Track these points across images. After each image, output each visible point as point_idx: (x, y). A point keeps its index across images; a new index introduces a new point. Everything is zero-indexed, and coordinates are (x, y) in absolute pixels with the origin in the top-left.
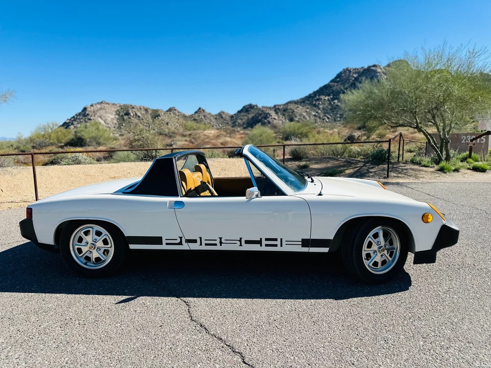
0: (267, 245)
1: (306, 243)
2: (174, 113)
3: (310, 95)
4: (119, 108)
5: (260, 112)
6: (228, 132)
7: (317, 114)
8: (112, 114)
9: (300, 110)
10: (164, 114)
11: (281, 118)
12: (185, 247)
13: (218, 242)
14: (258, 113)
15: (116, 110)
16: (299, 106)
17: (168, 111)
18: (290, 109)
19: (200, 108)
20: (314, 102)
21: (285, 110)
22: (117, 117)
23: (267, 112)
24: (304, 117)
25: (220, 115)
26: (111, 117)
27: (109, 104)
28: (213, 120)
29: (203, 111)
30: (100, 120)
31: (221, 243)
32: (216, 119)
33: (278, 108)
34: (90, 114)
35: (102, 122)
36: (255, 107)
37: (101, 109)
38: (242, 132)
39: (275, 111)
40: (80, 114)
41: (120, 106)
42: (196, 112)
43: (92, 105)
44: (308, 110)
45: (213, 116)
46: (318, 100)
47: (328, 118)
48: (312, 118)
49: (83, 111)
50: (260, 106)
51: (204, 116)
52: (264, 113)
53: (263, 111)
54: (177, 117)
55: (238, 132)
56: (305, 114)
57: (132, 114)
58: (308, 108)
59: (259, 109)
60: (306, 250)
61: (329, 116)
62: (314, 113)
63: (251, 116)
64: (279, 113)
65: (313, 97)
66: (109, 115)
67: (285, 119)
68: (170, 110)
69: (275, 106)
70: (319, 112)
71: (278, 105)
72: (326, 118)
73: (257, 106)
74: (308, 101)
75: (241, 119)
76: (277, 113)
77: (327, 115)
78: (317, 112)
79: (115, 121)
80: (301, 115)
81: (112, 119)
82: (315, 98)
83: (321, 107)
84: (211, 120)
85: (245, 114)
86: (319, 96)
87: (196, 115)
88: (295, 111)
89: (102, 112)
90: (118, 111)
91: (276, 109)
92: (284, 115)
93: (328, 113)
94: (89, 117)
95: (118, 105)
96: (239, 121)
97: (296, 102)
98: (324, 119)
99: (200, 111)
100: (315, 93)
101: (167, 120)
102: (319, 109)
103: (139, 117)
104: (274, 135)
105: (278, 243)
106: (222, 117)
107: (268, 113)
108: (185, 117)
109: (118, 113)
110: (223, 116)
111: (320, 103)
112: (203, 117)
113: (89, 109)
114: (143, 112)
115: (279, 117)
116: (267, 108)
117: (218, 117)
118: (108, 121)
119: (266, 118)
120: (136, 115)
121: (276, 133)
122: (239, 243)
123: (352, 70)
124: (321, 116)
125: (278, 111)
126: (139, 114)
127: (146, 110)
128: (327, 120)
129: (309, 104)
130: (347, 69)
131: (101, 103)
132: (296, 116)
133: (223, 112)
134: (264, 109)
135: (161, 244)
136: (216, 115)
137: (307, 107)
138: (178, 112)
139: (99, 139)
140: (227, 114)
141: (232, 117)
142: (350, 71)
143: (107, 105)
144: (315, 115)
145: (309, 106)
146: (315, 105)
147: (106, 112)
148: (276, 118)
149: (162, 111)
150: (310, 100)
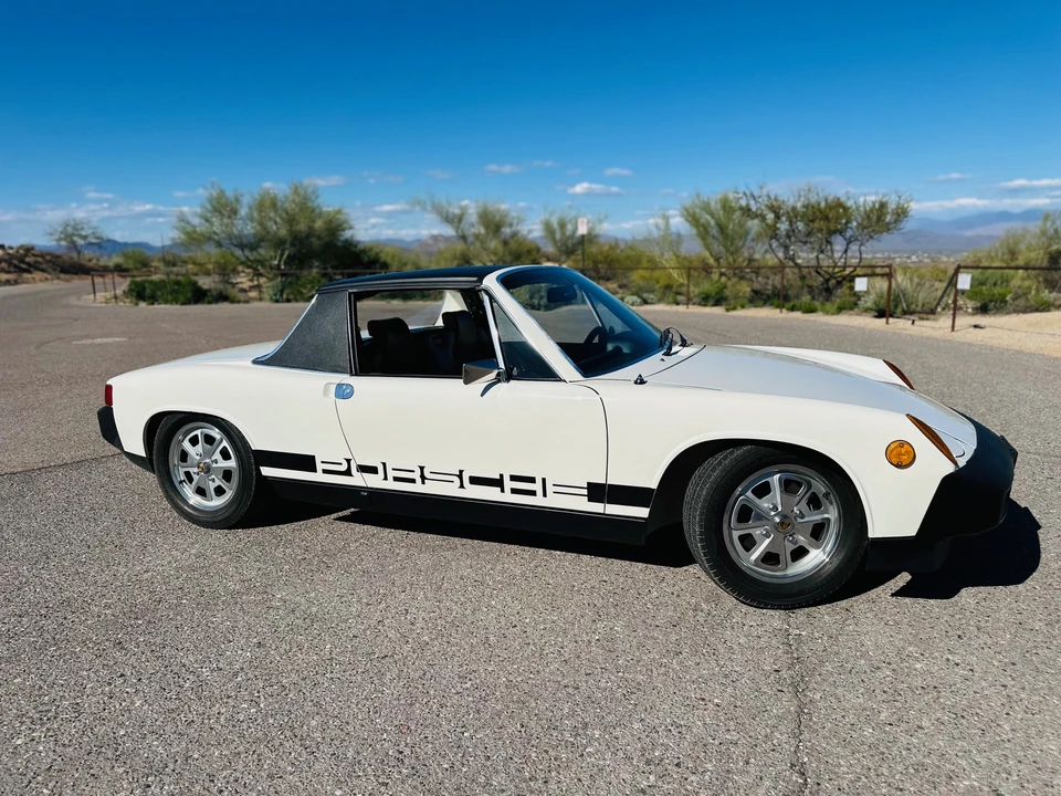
0: (514, 491)
1: (596, 492)
12: (357, 480)
13: (417, 476)
31: (423, 478)
60: (597, 508)
105: (537, 487)
122: (457, 480)
135: (313, 469)
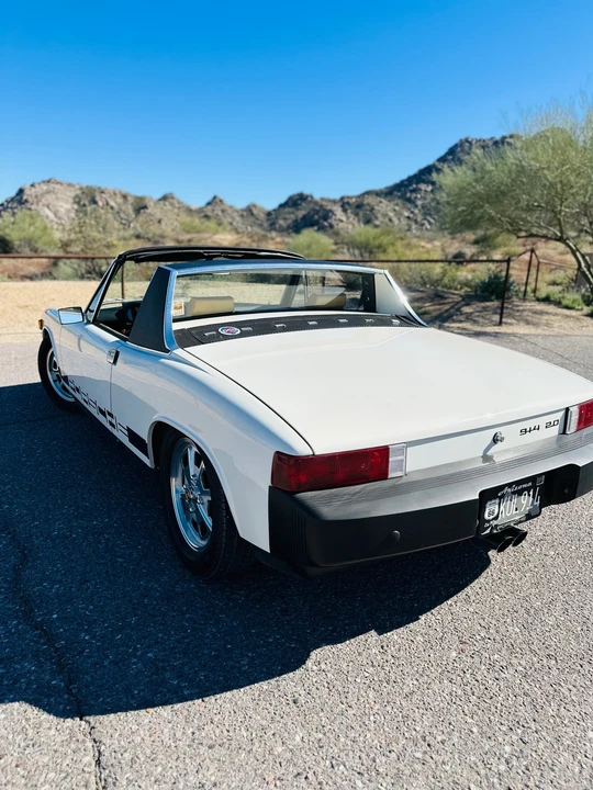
2: (172, 204)
3: (402, 182)
4: (78, 192)
5: (317, 208)
6: (256, 238)
7: (411, 216)
8: (67, 202)
9: (384, 207)
10: (155, 204)
11: (351, 219)
14: (314, 210)
15: (73, 194)
16: (382, 200)
17: (160, 200)
18: (368, 204)
19: (215, 198)
20: (408, 195)
21: (359, 207)
22: (76, 206)
23: (328, 208)
24: (390, 220)
25: (249, 211)
26: (66, 206)
27: (61, 184)
28: (238, 219)
29: (221, 201)
30: (47, 212)
32: (242, 216)
33: (348, 203)
34: (30, 200)
35: (51, 215)
36: (309, 199)
37: (48, 192)
38: (278, 239)
39: (342, 206)
40: (12, 200)
41: (81, 189)
42: (209, 204)
43: (33, 185)
44: (397, 208)
45: (237, 211)
46: (414, 191)
47: (430, 223)
48: (404, 222)
49: (17, 194)
50: (317, 197)
51: (223, 211)
52: (324, 210)
53: (321, 206)
54: (176, 211)
55: (273, 239)
56: (391, 214)
57: (100, 204)
58: (397, 205)
59: (316, 203)
61: (432, 221)
62: (406, 214)
63: (301, 213)
64: (349, 211)
65: (407, 186)
66: (61, 204)
67: (359, 221)
68: (164, 198)
69: (342, 198)
70: (416, 211)
71: (348, 197)
72: (426, 222)
73: (312, 197)
74: (398, 191)
75: (285, 219)
76: (345, 211)
77: (429, 218)
78: (412, 212)
79: (73, 215)
80: (385, 215)
81: (68, 211)
82: (411, 188)
83: (419, 203)
84: (233, 218)
85: (291, 210)
86: (417, 184)
87: (209, 207)
88: (376, 208)
89: (50, 198)
90: (77, 196)
91: (344, 203)
92: (357, 215)
93: (430, 215)
94: (28, 205)
95: (77, 187)
96: (281, 222)
97: (378, 194)
98: (423, 225)
99: (214, 201)
100: (411, 180)
101: (158, 216)
102: (416, 206)
103: (112, 208)
104: (334, 247)
106: (252, 214)
107: (330, 211)
108: (189, 211)
109: (77, 200)
110: (255, 212)
111: (419, 196)
112: (220, 213)
113: (27, 192)
114: (120, 200)
115: (348, 218)
116: (330, 201)
117: (245, 214)
118: (60, 214)
119: (326, 218)
120: (107, 204)
121: (336, 244)
123: (474, 142)
124: (419, 219)
125: (347, 207)
126: (112, 203)
127: (125, 197)
128: (429, 227)
129: (400, 198)
130: (467, 140)
131: (49, 181)
132: (376, 218)
133: (254, 206)
134: (324, 203)
136: (242, 210)
137: (397, 201)
138: (179, 203)
139: (36, 242)
140: (261, 210)
141: (269, 214)
142: (470, 143)
143: (58, 186)
144: (408, 218)
145: (400, 202)
146: (409, 200)
147: (57, 198)
148: (344, 218)
149: (151, 199)
150: (402, 191)
